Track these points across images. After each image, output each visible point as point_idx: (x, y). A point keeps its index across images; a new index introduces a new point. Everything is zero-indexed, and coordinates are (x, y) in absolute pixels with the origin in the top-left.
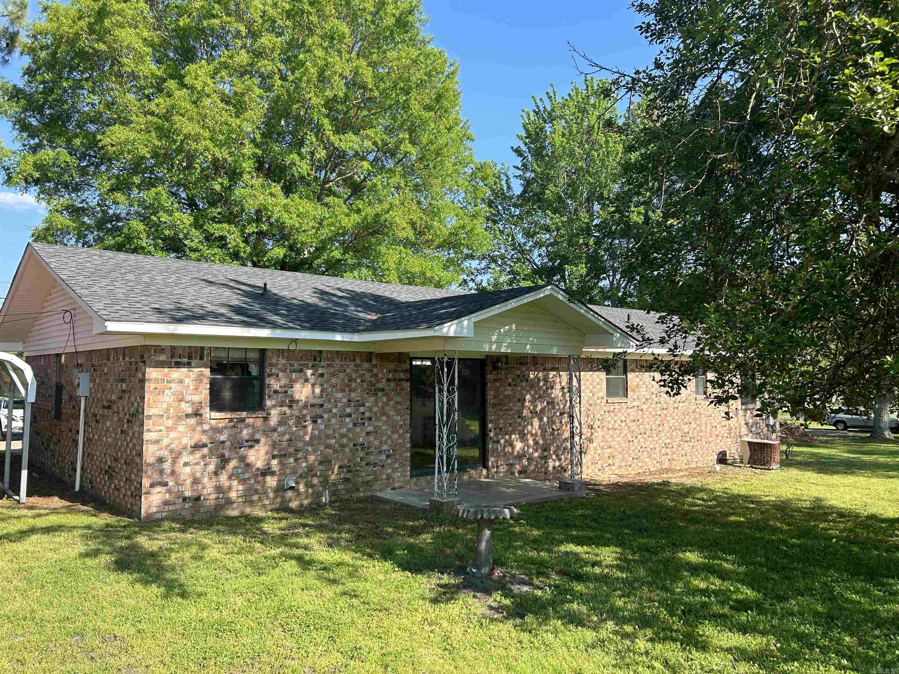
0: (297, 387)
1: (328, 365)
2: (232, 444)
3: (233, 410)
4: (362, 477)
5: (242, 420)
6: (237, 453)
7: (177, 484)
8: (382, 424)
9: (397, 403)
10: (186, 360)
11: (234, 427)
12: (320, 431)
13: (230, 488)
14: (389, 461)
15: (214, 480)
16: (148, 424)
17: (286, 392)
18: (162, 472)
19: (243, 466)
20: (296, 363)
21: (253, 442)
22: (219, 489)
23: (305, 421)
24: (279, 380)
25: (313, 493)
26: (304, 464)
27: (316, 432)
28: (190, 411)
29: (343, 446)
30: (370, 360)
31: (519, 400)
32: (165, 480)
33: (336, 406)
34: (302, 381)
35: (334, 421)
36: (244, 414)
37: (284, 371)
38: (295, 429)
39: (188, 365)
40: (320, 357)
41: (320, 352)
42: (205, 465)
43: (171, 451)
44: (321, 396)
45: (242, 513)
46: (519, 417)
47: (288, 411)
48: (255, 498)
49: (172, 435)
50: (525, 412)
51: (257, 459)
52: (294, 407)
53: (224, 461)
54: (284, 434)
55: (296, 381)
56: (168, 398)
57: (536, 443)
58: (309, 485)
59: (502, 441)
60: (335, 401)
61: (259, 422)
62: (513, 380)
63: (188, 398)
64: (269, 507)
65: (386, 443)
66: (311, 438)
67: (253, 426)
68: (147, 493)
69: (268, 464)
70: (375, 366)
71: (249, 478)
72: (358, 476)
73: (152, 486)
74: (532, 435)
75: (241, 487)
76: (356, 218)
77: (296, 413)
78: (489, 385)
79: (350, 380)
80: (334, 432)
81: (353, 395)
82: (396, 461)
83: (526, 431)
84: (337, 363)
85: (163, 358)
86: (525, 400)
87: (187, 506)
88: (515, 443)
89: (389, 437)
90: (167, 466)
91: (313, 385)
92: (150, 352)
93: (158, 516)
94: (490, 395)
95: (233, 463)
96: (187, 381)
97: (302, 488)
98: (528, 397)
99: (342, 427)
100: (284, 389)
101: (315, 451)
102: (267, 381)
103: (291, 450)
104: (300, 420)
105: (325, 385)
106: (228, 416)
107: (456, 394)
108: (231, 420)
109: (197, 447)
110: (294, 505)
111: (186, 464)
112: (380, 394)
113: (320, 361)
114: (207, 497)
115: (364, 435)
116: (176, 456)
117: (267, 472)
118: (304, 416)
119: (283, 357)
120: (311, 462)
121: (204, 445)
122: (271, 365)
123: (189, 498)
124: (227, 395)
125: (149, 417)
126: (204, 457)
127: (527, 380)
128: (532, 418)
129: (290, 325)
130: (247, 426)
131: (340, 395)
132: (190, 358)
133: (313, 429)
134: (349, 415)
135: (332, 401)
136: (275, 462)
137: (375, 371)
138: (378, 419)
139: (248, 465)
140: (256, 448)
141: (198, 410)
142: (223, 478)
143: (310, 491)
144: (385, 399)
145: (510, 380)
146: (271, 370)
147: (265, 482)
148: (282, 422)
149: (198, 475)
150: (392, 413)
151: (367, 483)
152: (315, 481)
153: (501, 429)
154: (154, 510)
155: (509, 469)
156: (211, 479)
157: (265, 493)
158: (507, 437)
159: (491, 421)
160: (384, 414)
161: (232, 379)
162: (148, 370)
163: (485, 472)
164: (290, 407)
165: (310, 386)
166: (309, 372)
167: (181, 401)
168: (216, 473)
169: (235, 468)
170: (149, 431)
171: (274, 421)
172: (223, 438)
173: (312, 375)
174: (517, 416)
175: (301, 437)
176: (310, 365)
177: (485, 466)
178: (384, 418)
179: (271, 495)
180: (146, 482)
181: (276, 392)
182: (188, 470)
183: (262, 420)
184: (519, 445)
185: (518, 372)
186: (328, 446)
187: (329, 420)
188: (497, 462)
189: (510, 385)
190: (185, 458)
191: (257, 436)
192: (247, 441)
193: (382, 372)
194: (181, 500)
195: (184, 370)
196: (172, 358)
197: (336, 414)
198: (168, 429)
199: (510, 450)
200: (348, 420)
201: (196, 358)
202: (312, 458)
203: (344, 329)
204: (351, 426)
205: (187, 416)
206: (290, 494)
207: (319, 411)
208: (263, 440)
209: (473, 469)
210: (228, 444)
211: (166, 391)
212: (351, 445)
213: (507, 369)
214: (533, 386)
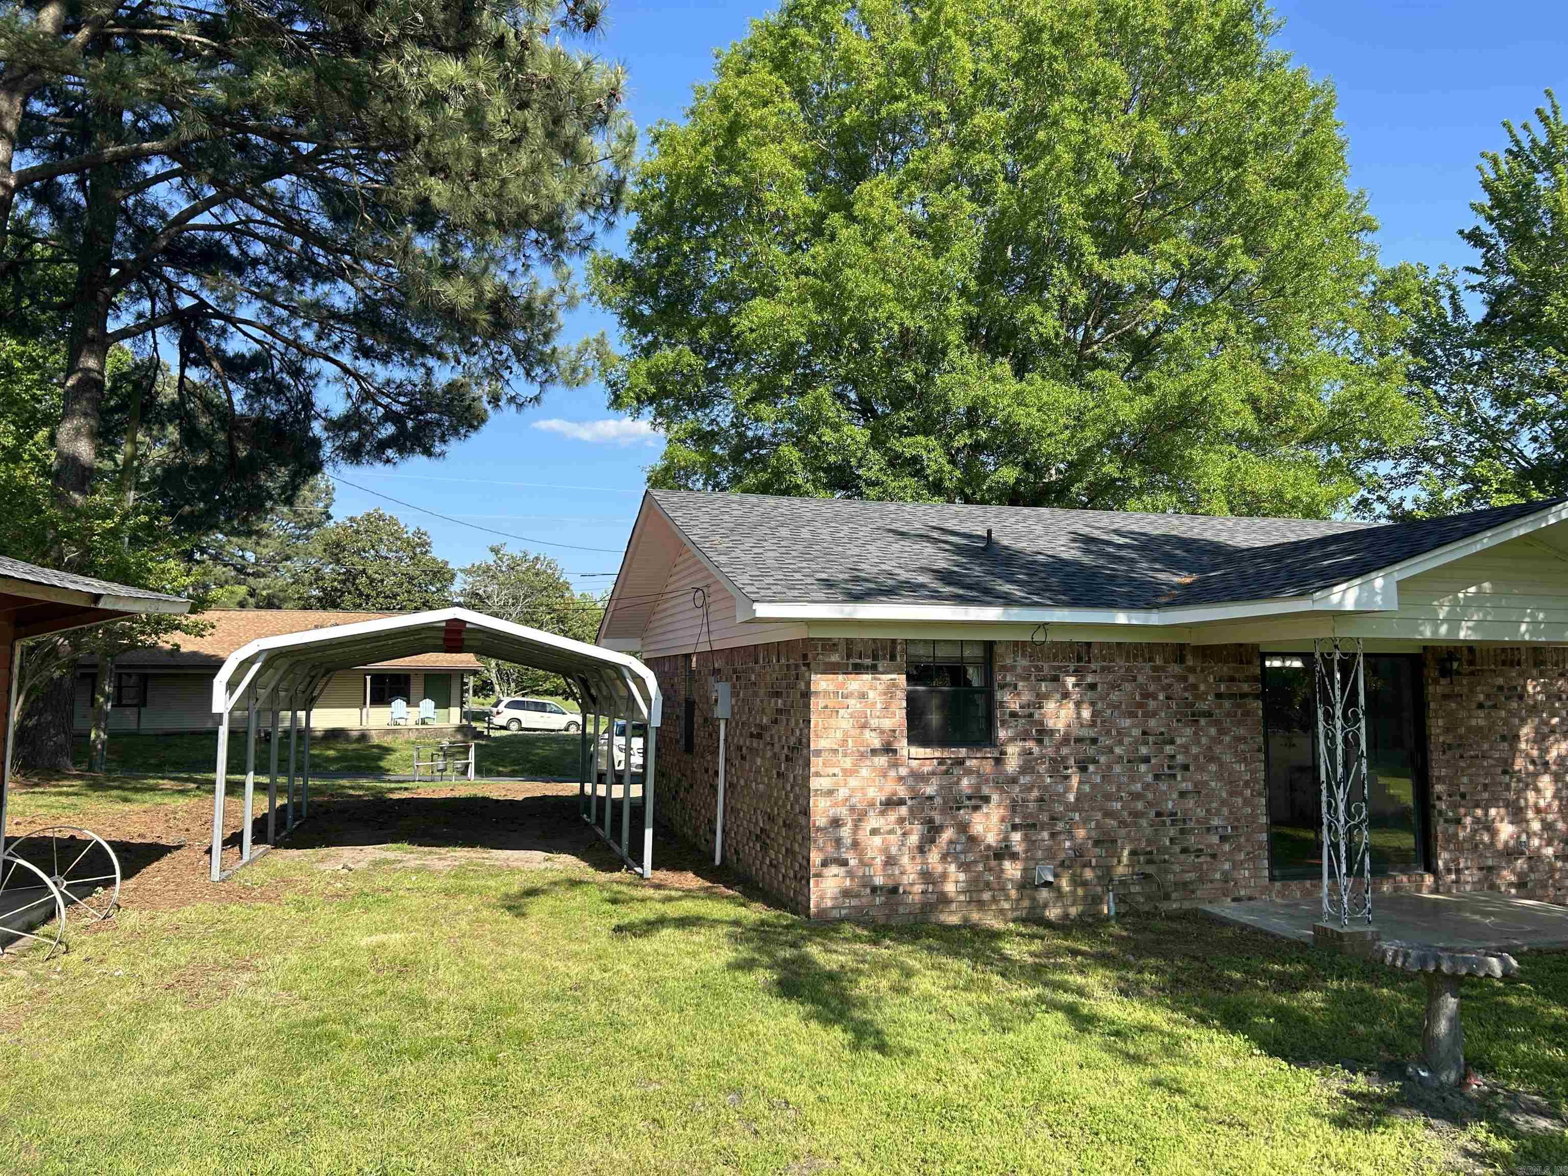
0: (1050, 706)
1: (1103, 669)
2: (945, 803)
3: (943, 743)
4: (1175, 874)
5: (960, 762)
6: (954, 818)
7: (862, 863)
8: (1209, 776)
9: (1238, 739)
10: (868, 662)
11: (947, 772)
12: (1094, 786)
13: (944, 876)
14: (1227, 847)
15: (918, 860)
16: (816, 764)
17: (1031, 715)
18: (838, 842)
19: (963, 839)
20: (1046, 666)
21: (979, 800)
22: (926, 876)
23: (1066, 768)
24: (1019, 694)
25: (1085, 897)
26: (1067, 844)
27: (1087, 788)
28: (877, 743)
29: (1136, 814)
30: (1181, 660)
31: (1504, 738)
32: (844, 856)
33: (1121, 743)
34: (1058, 696)
35: (1117, 769)
36: (963, 752)
37: (1027, 678)
38: (1048, 780)
39: (874, 669)
40: (1088, 653)
41: (1089, 645)
42: (904, 834)
43: (852, 809)
44: (1093, 724)
45: (966, 919)
46: (1505, 772)
47: (1036, 750)
48: (986, 896)
49: (853, 782)
50: (1519, 764)
51: (987, 830)
52: (1046, 741)
53: (932, 831)
54: (1029, 789)
55: (1047, 696)
56: (844, 722)
57: (1548, 826)
58: (1077, 881)
59: (1468, 820)
60: (1119, 733)
61: (988, 767)
62: (1488, 696)
63: (874, 723)
64: (1010, 915)
65: (1218, 813)
66: (1077, 799)
67: (978, 772)
68: (819, 875)
69: (1006, 839)
70: (1192, 670)
71: (975, 862)
72: (1166, 872)
73: (825, 864)
74: (1538, 810)
75: (962, 877)
76: (1145, 402)
77: (1050, 751)
78: (1432, 705)
79: (1146, 695)
80: (1119, 789)
81: (1152, 723)
82: (1239, 848)
83: (1522, 802)
84: (1120, 663)
85: (835, 658)
86: (1517, 737)
87: (878, 901)
88: (1498, 825)
89: (1223, 803)
90: (845, 832)
91: (1078, 705)
92: (816, 648)
93: (835, 914)
94: (1436, 726)
95: (948, 834)
96: (871, 694)
97: (1065, 884)
98: (1526, 731)
99: (1132, 780)
100: (1026, 711)
101: (1085, 821)
102: (999, 696)
103: (1044, 817)
104: (1057, 766)
105: (1100, 705)
106: (938, 754)
107: (1363, 724)
108: (942, 761)
109: (891, 803)
110: (1053, 913)
111: (874, 832)
112: (1203, 721)
113: (1089, 662)
114: (908, 889)
115: (1175, 796)
116: (860, 817)
117: (1003, 852)
118: (1064, 759)
119: (1023, 655)
120: (1079, 841)
121: (901, 802)
122: (1004, 668)
123: (881, 888)
124: (934, 719)
125: (818, 753)
126: (901, 820)
127: (1521, 697)
128: (1536, 775)
129: (1036, 598)
130: (969, 772)
131: (1126, 723)
132: (875, 657)
133: (1080, 782)
134: (1146, 760)
135: (1114, 732)
136: (1016, 837)
137: (1192, 679)
138: (1201, 769)
139: (973, 840)
140: (985, 810)
141: (889, 743)
142: (934, 857)
143: (1080, 892)
144: (1213, 731)
145: (1481, 697)
146: (1004, 677)
147: (1002, 871)
148: (1027, 767)
149: (894, 850)
150: (1227, 758)
151: (1185, 884)
152: (1088, 874)
153: (1463, 796)
154: (829, 904)
155: (1486, 878)
156: (913, 858)
157: (1003, 889)
158: (1479, 812)
159: (1440, 779)
160: (1211, 759)
161: (941, 692)
162: (813, 677)
163: (1429, 879)
164: (1040, 742)
165: (1071, 705)
166: (1070, 681)
167: (864, 726)
168: (921, 850)
169: (951, 842)
170: (818, 774)
171: (1012, 764)
172: (930, 790)
173: (1075, 686)
174: (1499, 770)
175: (1059, 795)
176: (1072, 669)
177: (1430, 867)
178: (1213, 768)
179: (1013, 893)
180: (816, 858)
181: (1013, 715)
182: (877, 840)
183: (992, 762)
184: (1506, 831)
185: (1500, 681)
186: (1108, 814)
187: (1109, 767)
188: (1456, 860)
189: (1480, 706)
190: (873, 821)
191: (986, 791)
192: (969, 798)
193: (1205, 681)
194: (868, 891)
195: (868, 677)
196: (849, 656)
197: (1121, 757)
198: (847, 773)
199: (1486, 838)
200: (1143, 768)
201: (884, 658)
202: (1081, 833)
203: (1132, 604)
204: (1149, 778)
205: (874, 752)
206: (1044, 894)
207: (1091, 751)
208: (995, 797)
209: (1403, 872)
210: (938, 801)
211: (842, 712)
212: (1152, 814)
213: (1472, 673)
214: (1534, 710)
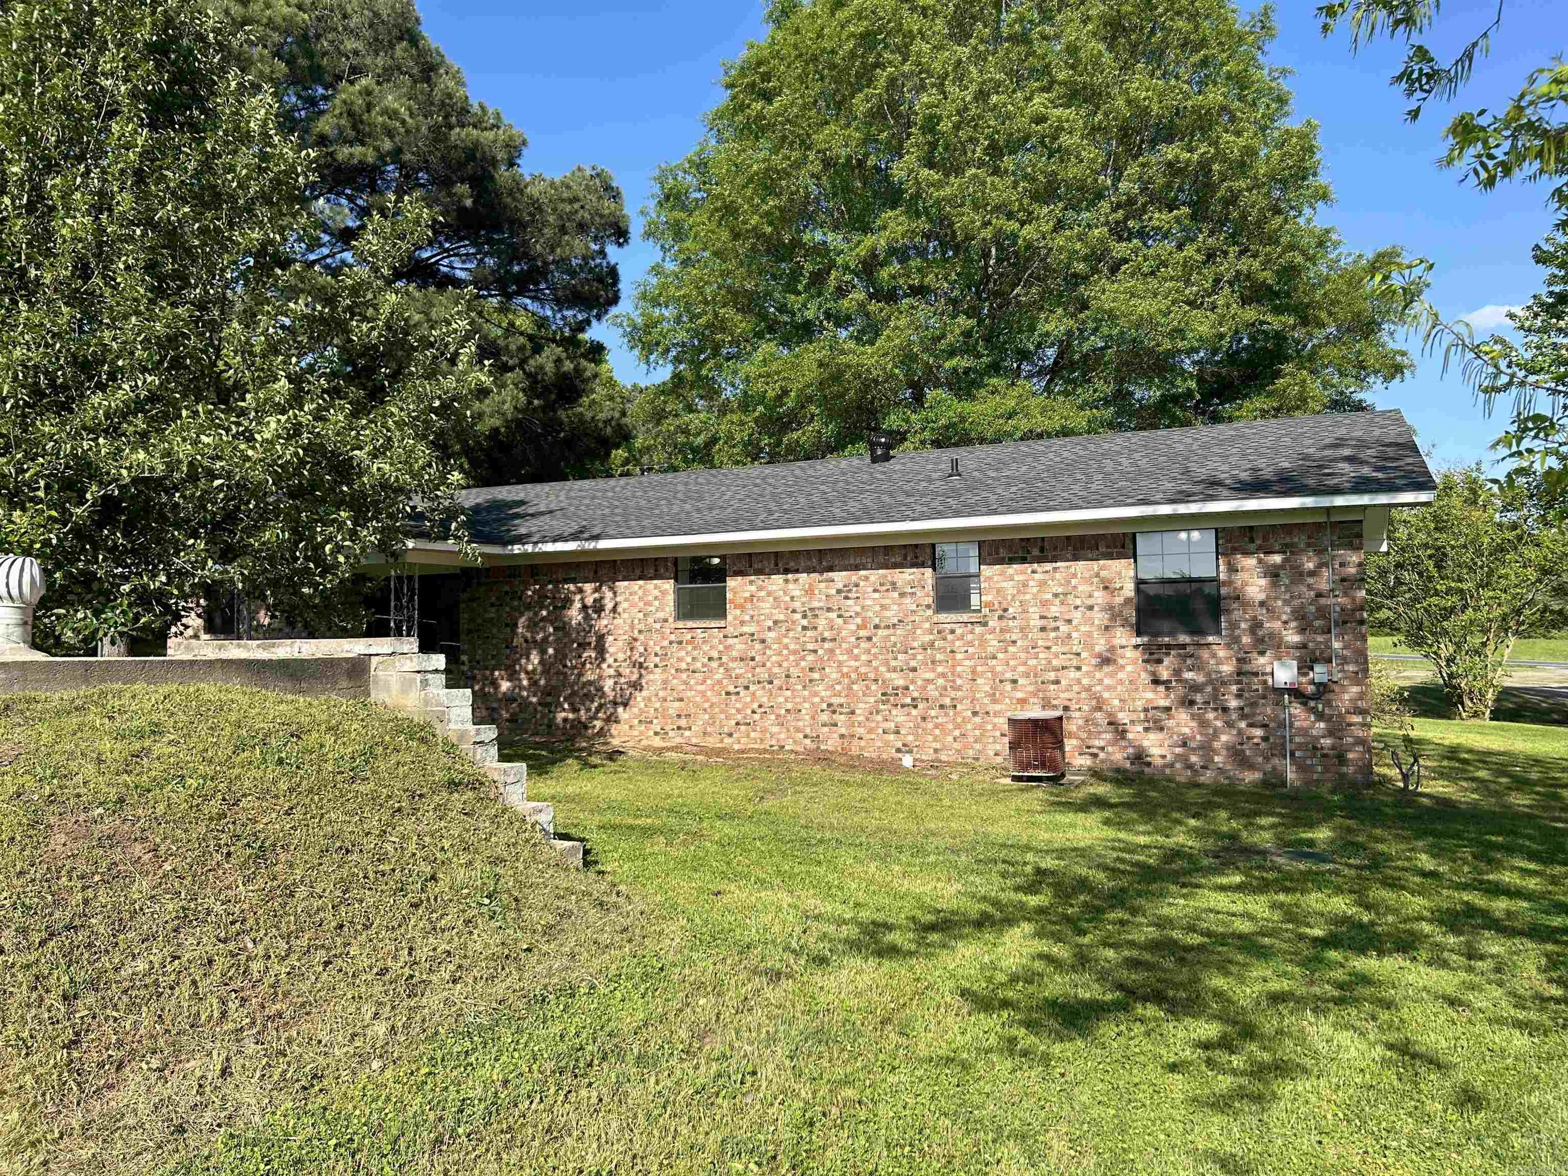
31: (507, 625)
46: (507, 647)
50: (517, 642)
57: (534, 683)
59: (480, 678)
62: (498, 598)
74: (527, 673)
78: (461, 606)
83: (517, 667)
86: (516, 625)
88: (499, 681)
94: (464, 619)
98: (522, 621)
127: (520, 598)
128: (528, 649)
153: (478, 663)
158: (488, 673)
159: (462, 652)
184: (505, 686)
185: (507, 588)
189: (492, 605)
199: (494, 690)
214: (529, 607)
